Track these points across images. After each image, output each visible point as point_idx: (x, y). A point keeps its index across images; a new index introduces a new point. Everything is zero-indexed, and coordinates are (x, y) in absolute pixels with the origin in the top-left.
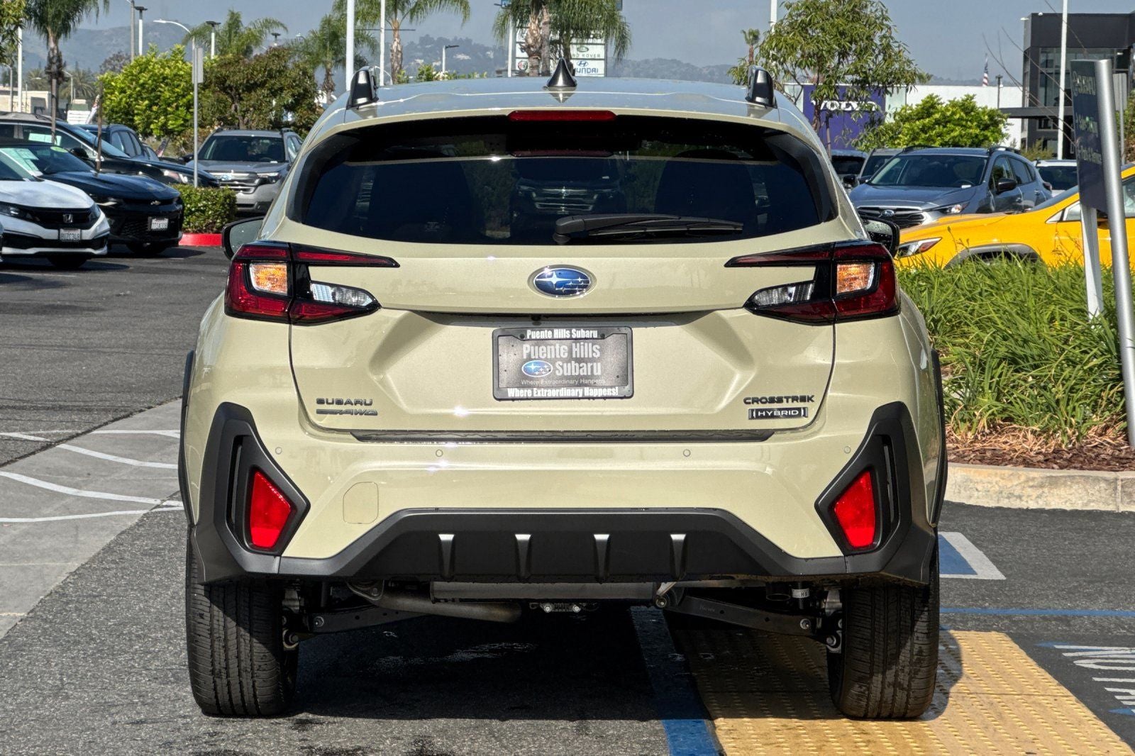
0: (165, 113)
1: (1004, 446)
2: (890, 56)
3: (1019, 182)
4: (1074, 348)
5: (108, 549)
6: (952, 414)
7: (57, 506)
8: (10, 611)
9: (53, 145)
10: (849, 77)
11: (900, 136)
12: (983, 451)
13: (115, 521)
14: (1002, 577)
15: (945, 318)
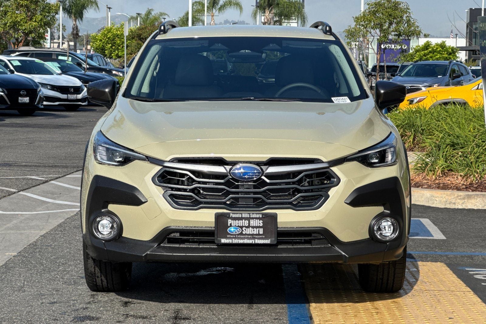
0: (118, 49)
1: (448, 182)
2: (410, 24)
3: (462, 75)
4: (479, 140)
5: (60, 225)
6: (426, 168)
7: (44, 207)
8: (10, 252)
9: (67, 61)
10: (393, 33)
11: (415, 58)
12: (439, 184)
13: (66, 213)
14: (444, 238)
15: (427, 128)
